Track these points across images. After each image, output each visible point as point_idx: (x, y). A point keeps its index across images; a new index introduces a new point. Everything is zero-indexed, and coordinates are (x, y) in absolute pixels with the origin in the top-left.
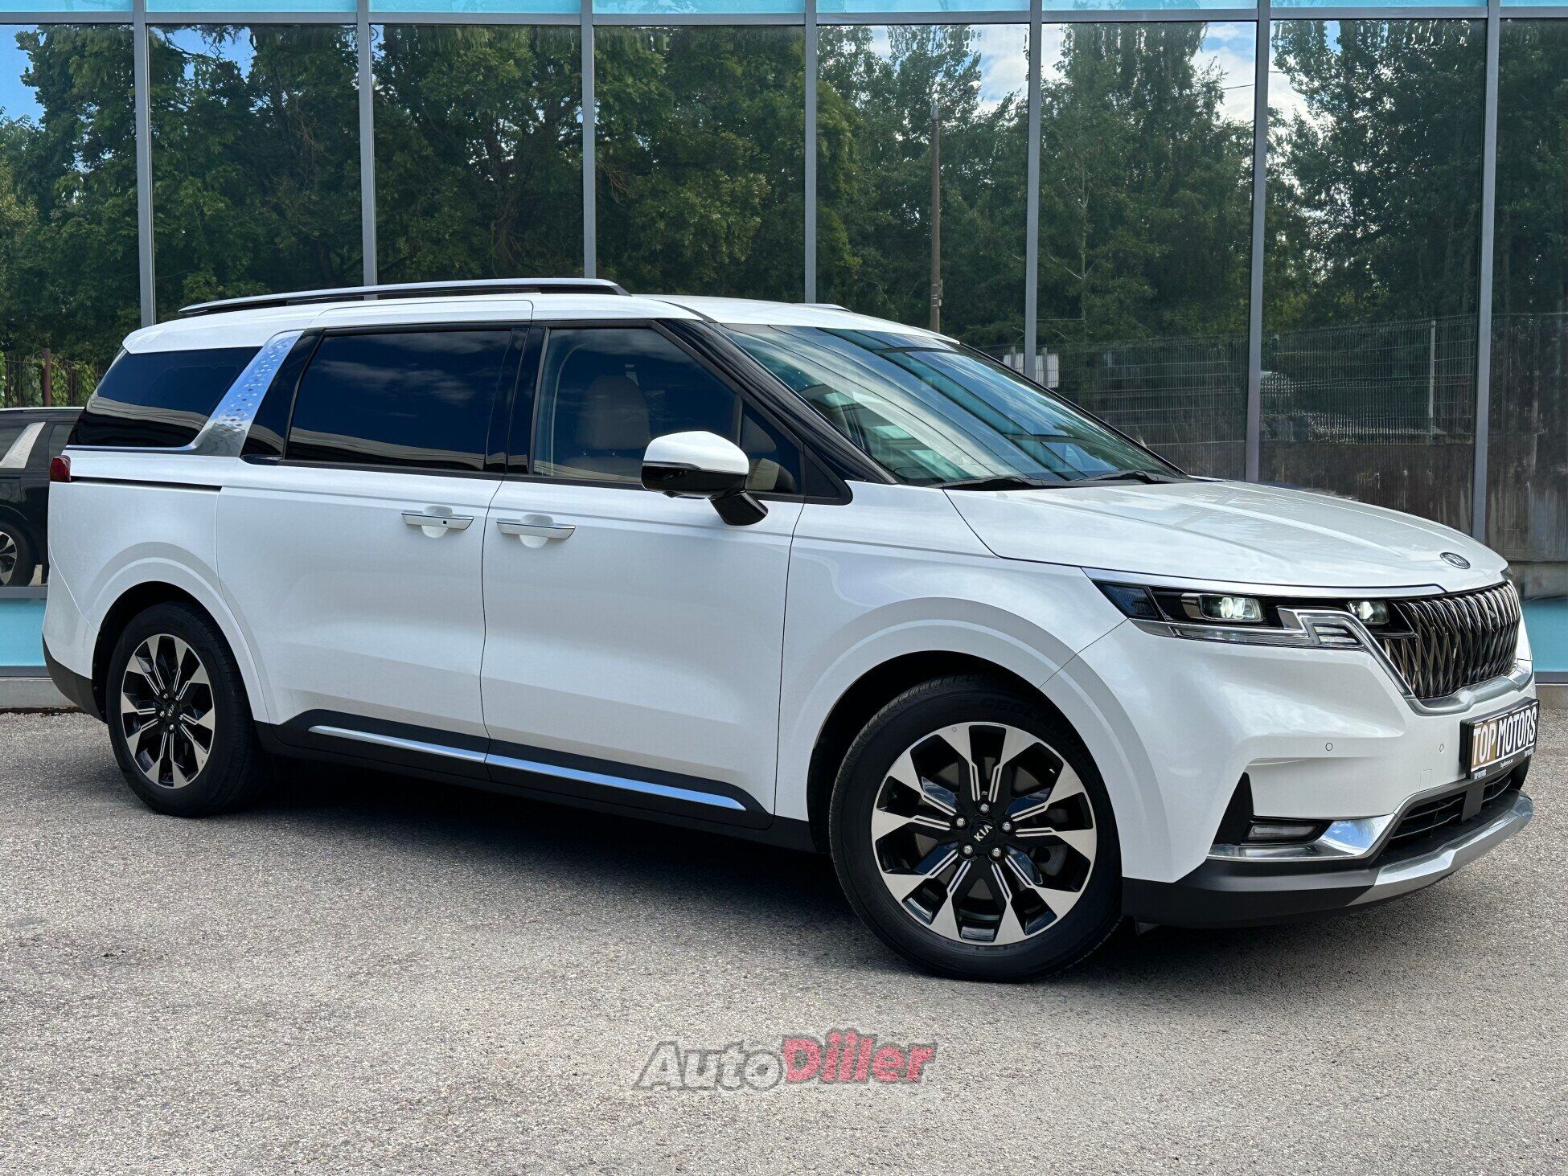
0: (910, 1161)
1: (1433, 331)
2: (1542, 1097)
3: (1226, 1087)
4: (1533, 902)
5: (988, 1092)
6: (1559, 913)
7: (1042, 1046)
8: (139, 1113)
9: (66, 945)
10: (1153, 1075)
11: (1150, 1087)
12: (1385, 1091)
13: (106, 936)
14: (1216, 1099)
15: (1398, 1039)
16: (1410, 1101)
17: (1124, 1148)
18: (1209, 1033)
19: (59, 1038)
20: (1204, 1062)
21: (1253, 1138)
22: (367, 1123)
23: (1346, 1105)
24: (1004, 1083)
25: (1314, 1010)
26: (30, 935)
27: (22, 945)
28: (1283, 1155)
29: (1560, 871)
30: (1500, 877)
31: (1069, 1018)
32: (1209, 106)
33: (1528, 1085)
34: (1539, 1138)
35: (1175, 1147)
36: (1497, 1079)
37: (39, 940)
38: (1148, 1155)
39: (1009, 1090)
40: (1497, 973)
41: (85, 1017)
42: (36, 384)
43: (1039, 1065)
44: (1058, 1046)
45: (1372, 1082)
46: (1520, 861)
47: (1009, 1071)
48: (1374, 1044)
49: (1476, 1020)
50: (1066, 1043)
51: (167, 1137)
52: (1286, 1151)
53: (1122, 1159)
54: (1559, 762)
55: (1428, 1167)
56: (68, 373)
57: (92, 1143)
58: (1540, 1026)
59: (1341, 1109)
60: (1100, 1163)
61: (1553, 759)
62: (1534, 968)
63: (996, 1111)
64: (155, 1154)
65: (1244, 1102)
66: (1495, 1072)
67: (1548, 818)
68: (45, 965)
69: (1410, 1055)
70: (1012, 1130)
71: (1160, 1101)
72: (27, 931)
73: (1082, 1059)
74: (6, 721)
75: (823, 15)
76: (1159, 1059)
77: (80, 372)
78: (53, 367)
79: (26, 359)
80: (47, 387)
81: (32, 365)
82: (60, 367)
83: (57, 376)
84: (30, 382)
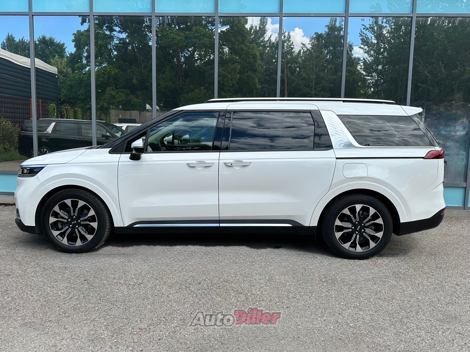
42: (65, 112)
77: (77, 110)
78: (69, 109)
79: (63, 106)
80: (68, 113)
81: (64, 108)
82: (71, 109)
83: (71, 111)
84: (63, 112)
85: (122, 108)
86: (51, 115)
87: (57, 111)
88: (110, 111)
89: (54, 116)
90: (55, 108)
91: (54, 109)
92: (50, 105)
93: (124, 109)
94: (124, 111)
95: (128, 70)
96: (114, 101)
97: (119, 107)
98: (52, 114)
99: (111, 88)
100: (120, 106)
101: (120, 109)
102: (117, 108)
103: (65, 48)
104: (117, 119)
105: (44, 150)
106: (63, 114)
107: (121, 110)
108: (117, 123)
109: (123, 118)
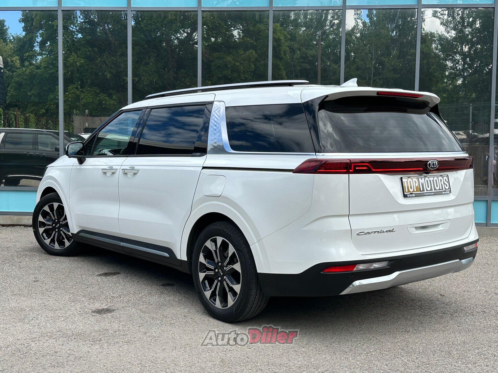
1: (471, 107)
56: (24, 117)
77: (29, 116)
78: (19, 114)
79: (11, 112)
80: (17, 121)
81: (12, 114)
82: (21, 115)
83: (20, 117)
84: (11, 119)
85: (89, 113)
87: (4, 118)
88: (73, 118)
89: (1, 125)
90: (2, 114)
93: (91, 115)
94: (91, 118)
95: (98, 60)
96: (78, 104)
97: (85, 112)
99: (75, 86)
100: (87, 111)
101: (86, 115)
102: (83, 114)
103: (7, 29)
104: (82, 129)
106: (11, 122)
107: (88, 116)
108: (83, 134)
109: (91, 127)
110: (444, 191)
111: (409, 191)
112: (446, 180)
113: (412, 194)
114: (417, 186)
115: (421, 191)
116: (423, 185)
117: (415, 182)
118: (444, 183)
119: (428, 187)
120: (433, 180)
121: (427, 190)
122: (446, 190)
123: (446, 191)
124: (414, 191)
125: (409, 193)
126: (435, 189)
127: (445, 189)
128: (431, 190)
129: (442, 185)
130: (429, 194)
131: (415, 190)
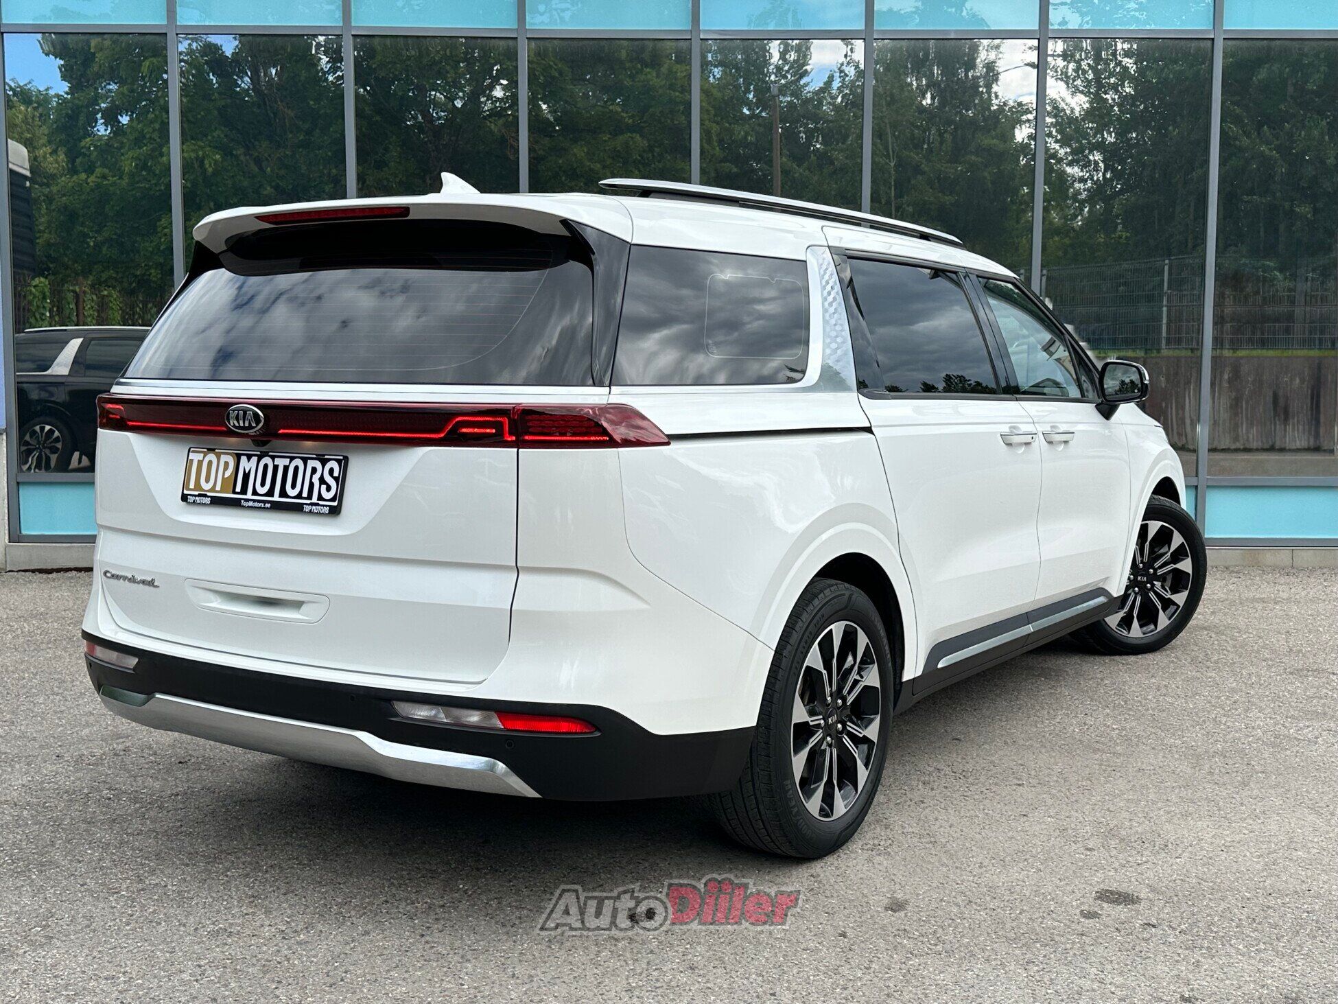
0: (802, 912)
1: (1166, 268)
2: (1258, 863)
3: (1028, 856)
4: (1247, 716)
5: (854, 861)
6: (1267, 725)
7: (891, 827)
8: (228, 882)
9: (150, 755)
10: (974, 848)
11: (973, 857)
12: (1144, 859)
13: (180, 748)
14: (1021, 865)
15: (1152, 820)
16: (1162, 866)
17: (956, 901)
18: (1012, 817)
19: (158, 826)
20: (1011, 838)
21: (1050, 894)
22: (400, 887)
23: (1116, 870)
24: (866, 855)
25: (1090, 799)
26: (120, 747)
27: (116, 755)
28: (1072, 906)
29: (1267, 693)
30: (1223, 698)
31: (909, 806)
32: (989, 86)
33: (1248, 854)
34: (1257, 893)
35: (994, 901)
36: (1225, 850)
37: (129, 750)
38: (975, 907)
39: (870, 860)
40: (1223, 770)
41: (175, 809)
42: (72, 306)
43: (890, 841)
44: (903, 827)
45: (1134, 853)
46: (1237, 685)
47: (869, 846)
48: (1134, 824)
49: (1208, 806)
50: (909, 825)
51: (252, 899)
52: (1074, 903)
53: (955, 909)
54: (1264, 608)
55: (1178, 914)
56: (98, 298)
57: (197, 904)
58: (1255, 810)
59: (1113, 873)
60: (940, 913)
61: (1259, 606)
62: (1250, 767)
63: (862, 876)
64: (245, 911)
65: (1042, 867)
66: (1223, 845)
67: (1258, 651)
68: (136, 771)
69: (1162, 832)
70: (874, 889)
71: (980, 867)
72: (118, 744)
73: (921, 836)
74: (72, 578)
75: (706, 31)
76: (978, 836)
77: (108, 296)
78: (85, 292)
79: (66, 286)
80: (81, 307)
81: (70, 290)
82: (90, 293)
83: (89, 299)
84: (68, 304)
86: (36, 319)
87: (50, 303)
89: (43, 320)
90: (48, 294)
91: (44, 298)
92: (34, 283)
98: (38, 316)
105: (42, 429)
106: (66, 312)
110: (312, 504)
111: (198, 486)
112: (331, 471)
113: (205, 496)
114: (226, 476)
115: (234, 492)
116: (246, 476)
117: (226, 464)
118: (322, 481)
119: (263, 484)
120: (286, 468)
121: (255, 493)
122: (321, 503)
123: (318, 505)
124: (213, 489)
125: (197, 493)
126: (283, 493)
127: (320, 498)
128: (270, 493)
129: (311, 485)
130: (256, 504)
131: (218, 488)
